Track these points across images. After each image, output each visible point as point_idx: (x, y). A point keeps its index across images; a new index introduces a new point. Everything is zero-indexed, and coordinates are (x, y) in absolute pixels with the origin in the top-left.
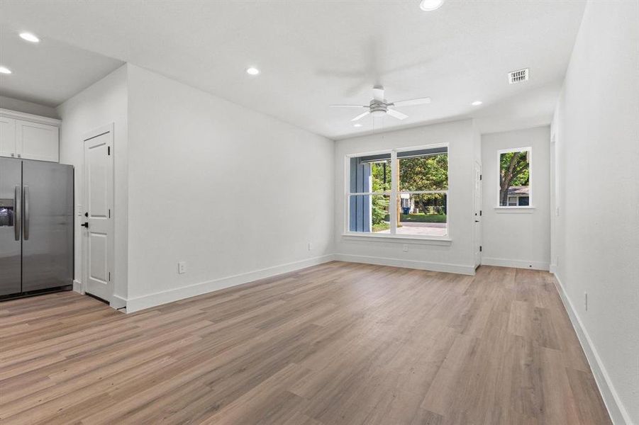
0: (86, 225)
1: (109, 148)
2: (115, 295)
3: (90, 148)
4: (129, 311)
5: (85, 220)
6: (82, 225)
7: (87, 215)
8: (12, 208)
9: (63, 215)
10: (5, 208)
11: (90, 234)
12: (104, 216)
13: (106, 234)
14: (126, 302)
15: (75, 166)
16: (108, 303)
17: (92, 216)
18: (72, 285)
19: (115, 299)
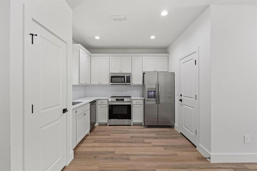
0: (181, 100)
1: (196, 61)
2: (200, 145)
3: (183, 63)
4: (212, 161)
5: (181, 98)
6: (179, 100)
7: (181, 95)
8: (155, 91)
9: (170, 94)
10: (153, 91)
11: (183, 105)
12: (192, 98)
13: (193, 108)
14: (210, 155)
15: (175, 72)
16: (196, 147)
17: (184, 96)
18: (174, 126)
19: (202, 148)
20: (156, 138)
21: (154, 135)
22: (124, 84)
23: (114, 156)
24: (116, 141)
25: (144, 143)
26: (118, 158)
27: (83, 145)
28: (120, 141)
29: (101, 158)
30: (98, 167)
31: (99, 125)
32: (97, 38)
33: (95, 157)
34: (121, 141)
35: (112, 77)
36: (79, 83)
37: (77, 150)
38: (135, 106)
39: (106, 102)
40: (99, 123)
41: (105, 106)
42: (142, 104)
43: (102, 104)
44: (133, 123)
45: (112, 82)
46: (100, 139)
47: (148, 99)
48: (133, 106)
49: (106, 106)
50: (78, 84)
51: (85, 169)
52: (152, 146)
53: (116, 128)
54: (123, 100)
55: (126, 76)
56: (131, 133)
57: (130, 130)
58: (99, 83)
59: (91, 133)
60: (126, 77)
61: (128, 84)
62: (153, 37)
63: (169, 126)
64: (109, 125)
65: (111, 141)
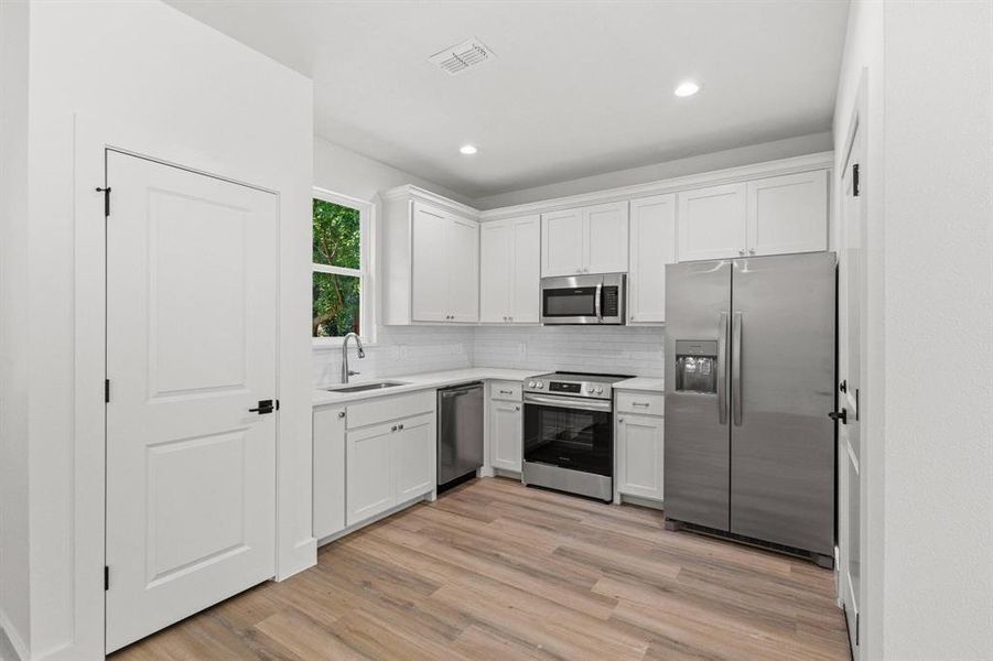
0: (844, 417)
1: (857, 167)
7: (844, 387)
8: (715, 358)
11: (848, 444)
20: (665, 589)
21: (669, 572)
22: (594, 320)
23: (420, 600)
24: (487, 550)
25: (587, 593)
26: (423, 614)
27: (381, 531)
28: (497, 555)
29: (376, 593)
30: (335, 620)
31: (497, 477)
32: (468, 150)
33: (366, 584)
34: (502, 554)
35: (548, 294)
36: (412, 321)
37: (349, 544)
38: (628, 419)
39: (517, 392)
40: (496, 469)
41: (513, 406)
42: (660, 416)
43: (504, 396)
44: (622, 495)
45: (549, 312)
46: (445, 528)
47: (679, 393)
48: (621, 421)
49: (518, 409)
50: (406, 322)
51: (303, 610)
52: (600, 621)
53: (539, 500)
54: (577, 388)
55: (599, 286)
56: (575, 537)
57: (586, 521)
58: (505, 318)
59: (444, 500)
60: (598, 292)
61: (607, 319)
62: (687, 89)
63: (807, 553)
64: (529, 486)
65: (468, 543)
